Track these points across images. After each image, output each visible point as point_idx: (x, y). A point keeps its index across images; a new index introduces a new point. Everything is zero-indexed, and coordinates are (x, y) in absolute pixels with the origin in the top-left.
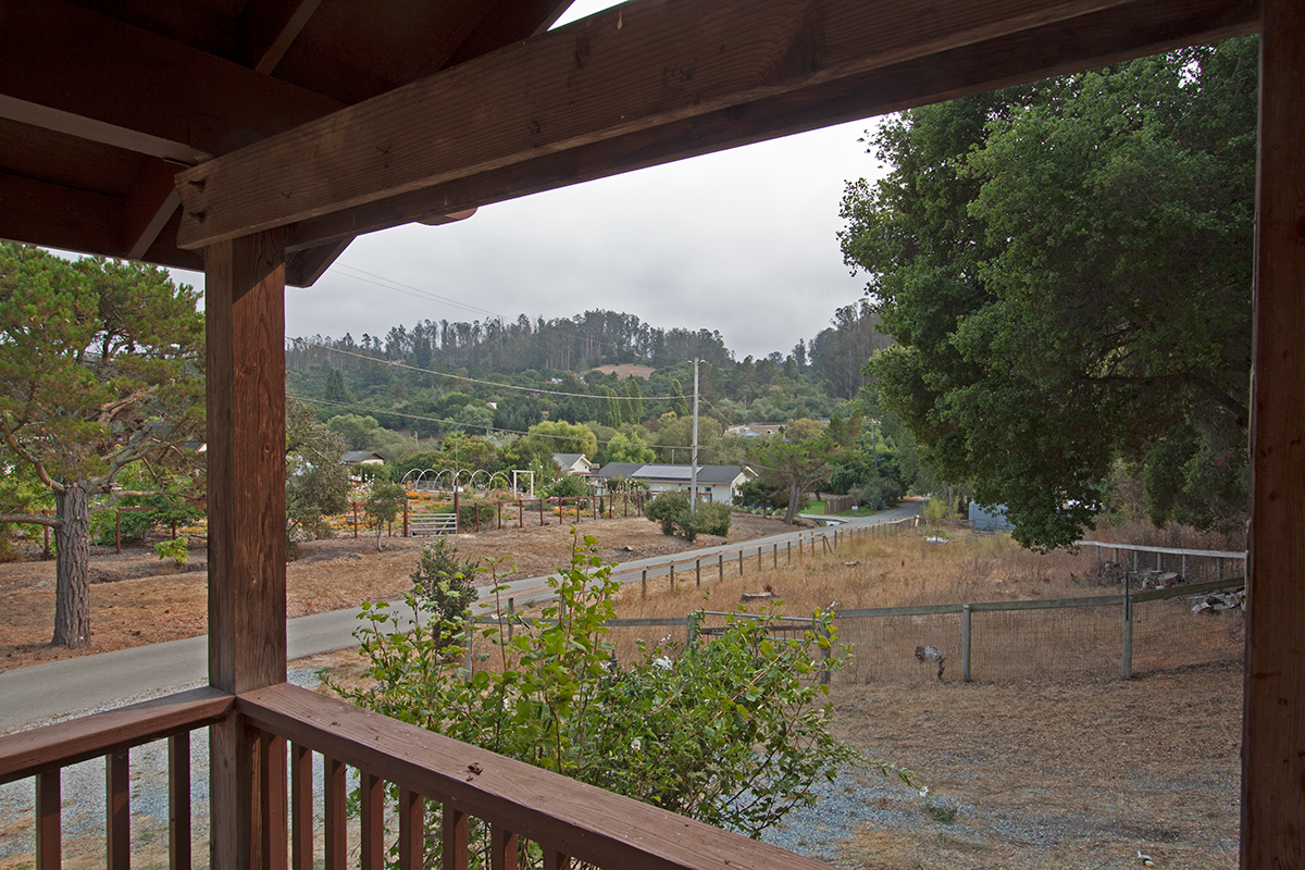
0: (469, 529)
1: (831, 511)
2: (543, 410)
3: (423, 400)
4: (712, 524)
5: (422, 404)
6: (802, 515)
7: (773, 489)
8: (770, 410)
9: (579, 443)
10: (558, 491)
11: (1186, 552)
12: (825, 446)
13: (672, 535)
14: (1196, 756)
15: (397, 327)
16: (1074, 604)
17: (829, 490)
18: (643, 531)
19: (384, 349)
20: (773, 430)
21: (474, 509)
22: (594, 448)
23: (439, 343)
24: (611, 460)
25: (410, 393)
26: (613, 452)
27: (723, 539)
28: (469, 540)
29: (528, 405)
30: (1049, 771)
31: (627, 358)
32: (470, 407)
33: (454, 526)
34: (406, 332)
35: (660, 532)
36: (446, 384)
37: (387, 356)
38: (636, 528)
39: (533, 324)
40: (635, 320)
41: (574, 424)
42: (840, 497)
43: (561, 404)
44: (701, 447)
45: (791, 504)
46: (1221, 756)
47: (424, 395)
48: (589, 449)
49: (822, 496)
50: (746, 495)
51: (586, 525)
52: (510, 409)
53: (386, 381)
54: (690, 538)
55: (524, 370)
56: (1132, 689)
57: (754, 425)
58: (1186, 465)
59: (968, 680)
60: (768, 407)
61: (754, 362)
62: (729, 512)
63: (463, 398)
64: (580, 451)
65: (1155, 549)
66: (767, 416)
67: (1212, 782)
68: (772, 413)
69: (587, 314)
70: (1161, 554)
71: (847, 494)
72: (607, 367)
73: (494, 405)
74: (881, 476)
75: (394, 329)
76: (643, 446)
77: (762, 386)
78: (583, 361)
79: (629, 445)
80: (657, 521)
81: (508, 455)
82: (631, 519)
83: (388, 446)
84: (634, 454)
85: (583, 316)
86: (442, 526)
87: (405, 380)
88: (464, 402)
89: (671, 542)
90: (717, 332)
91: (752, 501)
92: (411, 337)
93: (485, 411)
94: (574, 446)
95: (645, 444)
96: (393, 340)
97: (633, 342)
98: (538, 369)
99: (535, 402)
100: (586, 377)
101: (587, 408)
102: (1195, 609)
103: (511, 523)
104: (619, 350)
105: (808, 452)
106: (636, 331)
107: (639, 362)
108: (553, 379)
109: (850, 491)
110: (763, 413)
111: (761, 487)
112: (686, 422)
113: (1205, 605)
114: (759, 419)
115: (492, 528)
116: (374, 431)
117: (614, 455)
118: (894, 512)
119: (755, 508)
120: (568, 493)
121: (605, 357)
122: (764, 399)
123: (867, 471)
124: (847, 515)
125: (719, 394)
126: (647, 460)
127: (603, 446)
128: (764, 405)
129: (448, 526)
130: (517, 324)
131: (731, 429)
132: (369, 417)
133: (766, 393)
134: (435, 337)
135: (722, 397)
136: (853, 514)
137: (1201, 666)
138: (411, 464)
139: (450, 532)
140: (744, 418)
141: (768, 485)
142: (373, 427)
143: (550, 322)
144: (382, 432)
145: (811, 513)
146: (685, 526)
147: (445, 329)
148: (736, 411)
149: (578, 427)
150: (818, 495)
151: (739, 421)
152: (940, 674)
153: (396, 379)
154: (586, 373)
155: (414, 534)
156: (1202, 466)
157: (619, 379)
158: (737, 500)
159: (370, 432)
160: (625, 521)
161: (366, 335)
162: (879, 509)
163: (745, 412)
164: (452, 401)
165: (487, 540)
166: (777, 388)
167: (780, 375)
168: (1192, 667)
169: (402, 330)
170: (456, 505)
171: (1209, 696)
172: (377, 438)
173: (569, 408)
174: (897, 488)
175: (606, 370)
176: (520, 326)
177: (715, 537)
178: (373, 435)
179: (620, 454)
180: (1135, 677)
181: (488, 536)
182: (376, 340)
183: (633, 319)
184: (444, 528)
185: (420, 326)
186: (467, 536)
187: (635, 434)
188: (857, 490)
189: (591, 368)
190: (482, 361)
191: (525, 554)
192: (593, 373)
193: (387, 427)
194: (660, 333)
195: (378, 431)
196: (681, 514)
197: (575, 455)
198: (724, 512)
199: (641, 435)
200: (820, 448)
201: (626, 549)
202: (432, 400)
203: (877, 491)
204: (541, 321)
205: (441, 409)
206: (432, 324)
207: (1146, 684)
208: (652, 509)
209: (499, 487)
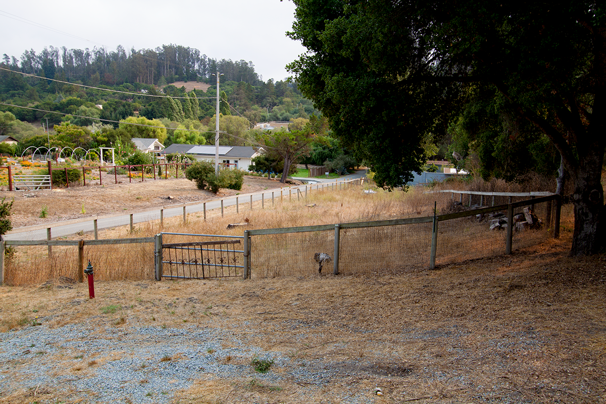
0: (61, 185)
1: (313, 175)
2: (135, 110)
3: (49, 101)
4: (229, 182)
5: (48, 104)
6: (293, 178)
7: (274, 161)
8: (283, 114)
9: (154, 132)
10: (131, 161)
11: (494, 194)
12: (306, 133)
13: (204, 189)
14: (449, 316)
15: (29, 50)
16: (403, 222)
17: (313, 163)
18: (185, 187)
19: (20, 66)
20: (285, 126)
21: (65, 173)
22: (165, 135)
23: (61, 63)
24: (176, 143)
25: (41, 97)
26: (178, 138)
27: (238, 192)
28: (59, 192)
29: (124, 106)
30: (356, 330)
31: (193, 77)
32: (83, 107)
33: (49, 183)
34: (36, 54)
35: (196, 187)
36: (67, 91)
37: (23, 70)
38: (182, 185)
39: (128, 53)
40: (197, 53)
41: (152, 120)
42: (318, 167)
43: (147, 106)
44: (221, 132)
45: (285, 170)
46: (463, 315)
47: (50, 99)
48: (161, 136)
49: (309, 166)
50: (257, 164)
51: (148, 183)
52: (112, 109)
53: (22, 88)
54: (215, 191)
55: (122, 83)
56: (433, 275)
57: (273, 123)
58: (495, 139)
59: (337, 273)
60: (282, 112)
61: (274, 83)
62: (242, 175)
63: (78, 101)
64: (155, 137)
65: (480, 193)
66: (281, 118)
67: (450, 333)
68: (285, 115)
69: (164, 47)
70: (483, 196)
71: (323, 165)
72: (179, 83)
73: (101, 107)
74: (345, 154)
75: (27, 52)
76: (198, 134)
77: (279, 98)
78: (163, 78)
79: (188, 133)
80: (193, 180)
81: (99, 138)
82: (180, 180)
83: (22, 132)
84: (191, 139)
85: (162, 48)
86: (39, 184)
87: (36, 88)
88: (79, 104)
89: (202, 194)
90: (251, 62)
91: (261, 168)
92: (40, 58)
93: (94, 110)
94: (151, 134)
95: (199, 133)
96: (26, 59)
97: (196, 67)
98: (132, 83)
99: (129, 106)
100: (164, 89)
101: (164, 110)
102: (492, 227)
103: (94, 182)
104: (187, 72)
105: (295, 137)
106: (198, 59)
107: (201, 80)
108: (143, 90)
109: (325, 163)
110: (278, 115)
111: (266, 159)
112: (226, 119)
113: (498, 224)
114: (276, 119)
115: (79, 185)
116: (12, 122)
117: (178, 140)
118: (351, 176)
119: (264, 173)
120: (138, 163)
121: (177, 76)
122: (280, 106)
123: (336, 150)
124: (322, 178)
125: (252, 103)
126: (200, 143)
127: (171, 133)
128: (280, 110)
129: (44, 183)
130: (116, 51)
131: (259, 125)
132: (8, 113)
133: (281, 103)
134: (57, 58)
135: (253, 105)
136: (326, 177)
137: (478, 259)
138: (30, 143)
139: (46, 188)
140: (267, 118)
141: (272, 158)
142: (11, 119)
143: (140, 51)
144: (19, 124)
145: (300, 176)
146: (211, 183)
147: (65, 53)
148: (262, 114)
149: (154, 121)
150: (306, 166)
151: (264, 120)
152: (320, 270)
153: (30, 87)
154: (164, 87)
155: (17, 189)
156: (504, 141)
157: (187, 91)
158: (251, 168)
159: (9, 123)
160: (176, 181)
161: (5, 55)
162: (343, 174)
163: (268, 115)
164: (70, 103)
165: (72, 193)
166: (288, 99)
167: (291, 91)
168: (472, 261)
169: (33, 53)
170: (49, 170)
171: (474, 277)
172: (15, 126)
173: (152, 110)
174: (354, 161)
175: (178, 85)
176: (118, 54)
177: (233, 191)
178: (12, 125)
179: (182, 139)
180: (437, 268)
181: (75, 190)
182: (14, 59)
183: (196, 52)
184: (41, 185)
185: (46, 50)
186: (58, 190)
187: (192, 126)
188: (329, 162)
189: (168, 83)
190: (92, 76)
191: (95, 201)
192: (169, 87)
193: (23, 119)
194: (214, 62)
195: (16, 123)
196: (209, 175)
197: (151, 139)
198: (239, 176)
199: (196, 127)
200: (303, 135)
201: (169, 198)
202: (56, 102)
203: (341, 163)
204: (133, 50)
205: (64, 108)
206: (55, 49)
207: (442, 272)
208: (190, 173)
209: (93, 159)
